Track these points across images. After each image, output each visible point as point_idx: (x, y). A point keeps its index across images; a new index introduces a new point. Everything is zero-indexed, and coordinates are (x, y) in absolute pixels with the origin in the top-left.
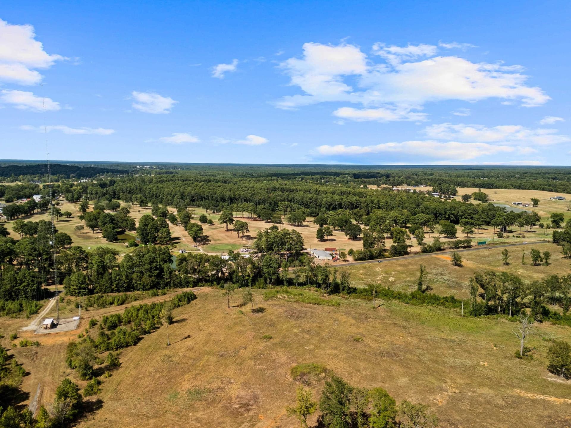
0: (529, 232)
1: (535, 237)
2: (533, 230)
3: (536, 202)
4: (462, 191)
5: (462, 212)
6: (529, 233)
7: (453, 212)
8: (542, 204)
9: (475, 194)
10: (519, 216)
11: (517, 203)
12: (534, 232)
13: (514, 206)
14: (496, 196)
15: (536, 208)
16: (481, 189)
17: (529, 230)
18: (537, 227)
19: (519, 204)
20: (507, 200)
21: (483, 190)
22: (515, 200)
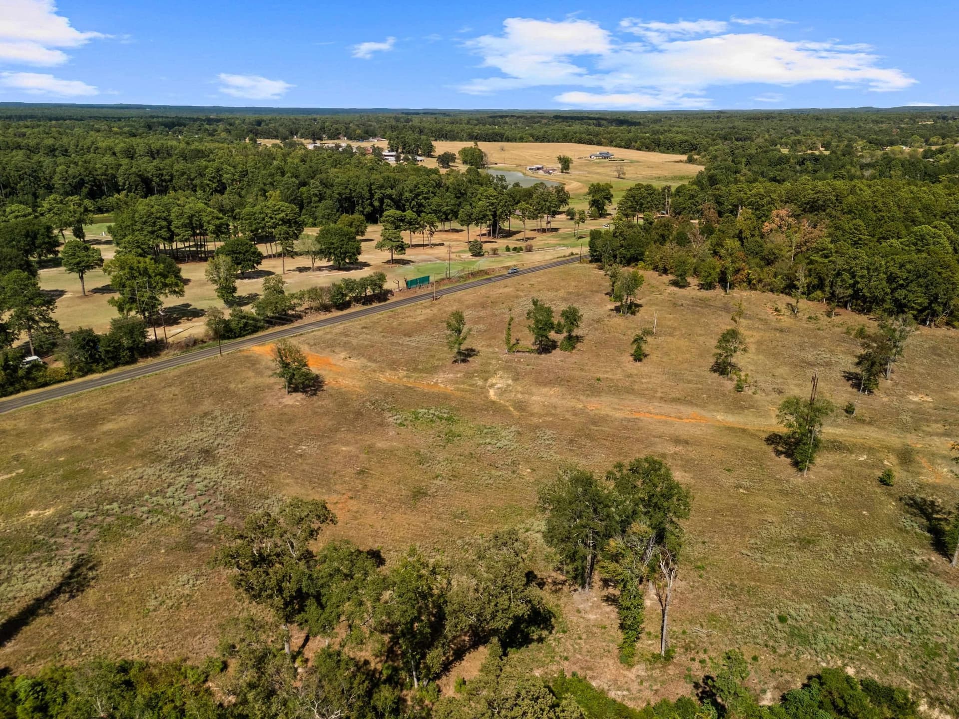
0: (544, 231)
1: (555, 246)
2: (553, 225)
3: (565, 163)
4: (441, 147)
5: (411, 191)
6: (545, 236)
7: (389, 191)
8: (576, 169)
9: (464, 152)
10: (529, 194)
11: (535, 167)
12: (556, 230)
13: (530, 173)
14: (503, 155)
15: (567, 176)
16: (479, 143)
17: (544, 225)
18: (563, 216)
19: (538, 169)
20: (517, 162)
21: (483, 146)
22: (533, 163)
